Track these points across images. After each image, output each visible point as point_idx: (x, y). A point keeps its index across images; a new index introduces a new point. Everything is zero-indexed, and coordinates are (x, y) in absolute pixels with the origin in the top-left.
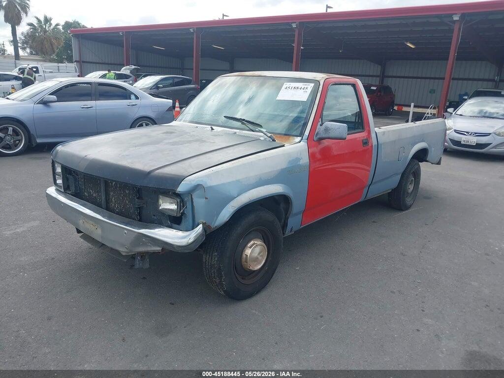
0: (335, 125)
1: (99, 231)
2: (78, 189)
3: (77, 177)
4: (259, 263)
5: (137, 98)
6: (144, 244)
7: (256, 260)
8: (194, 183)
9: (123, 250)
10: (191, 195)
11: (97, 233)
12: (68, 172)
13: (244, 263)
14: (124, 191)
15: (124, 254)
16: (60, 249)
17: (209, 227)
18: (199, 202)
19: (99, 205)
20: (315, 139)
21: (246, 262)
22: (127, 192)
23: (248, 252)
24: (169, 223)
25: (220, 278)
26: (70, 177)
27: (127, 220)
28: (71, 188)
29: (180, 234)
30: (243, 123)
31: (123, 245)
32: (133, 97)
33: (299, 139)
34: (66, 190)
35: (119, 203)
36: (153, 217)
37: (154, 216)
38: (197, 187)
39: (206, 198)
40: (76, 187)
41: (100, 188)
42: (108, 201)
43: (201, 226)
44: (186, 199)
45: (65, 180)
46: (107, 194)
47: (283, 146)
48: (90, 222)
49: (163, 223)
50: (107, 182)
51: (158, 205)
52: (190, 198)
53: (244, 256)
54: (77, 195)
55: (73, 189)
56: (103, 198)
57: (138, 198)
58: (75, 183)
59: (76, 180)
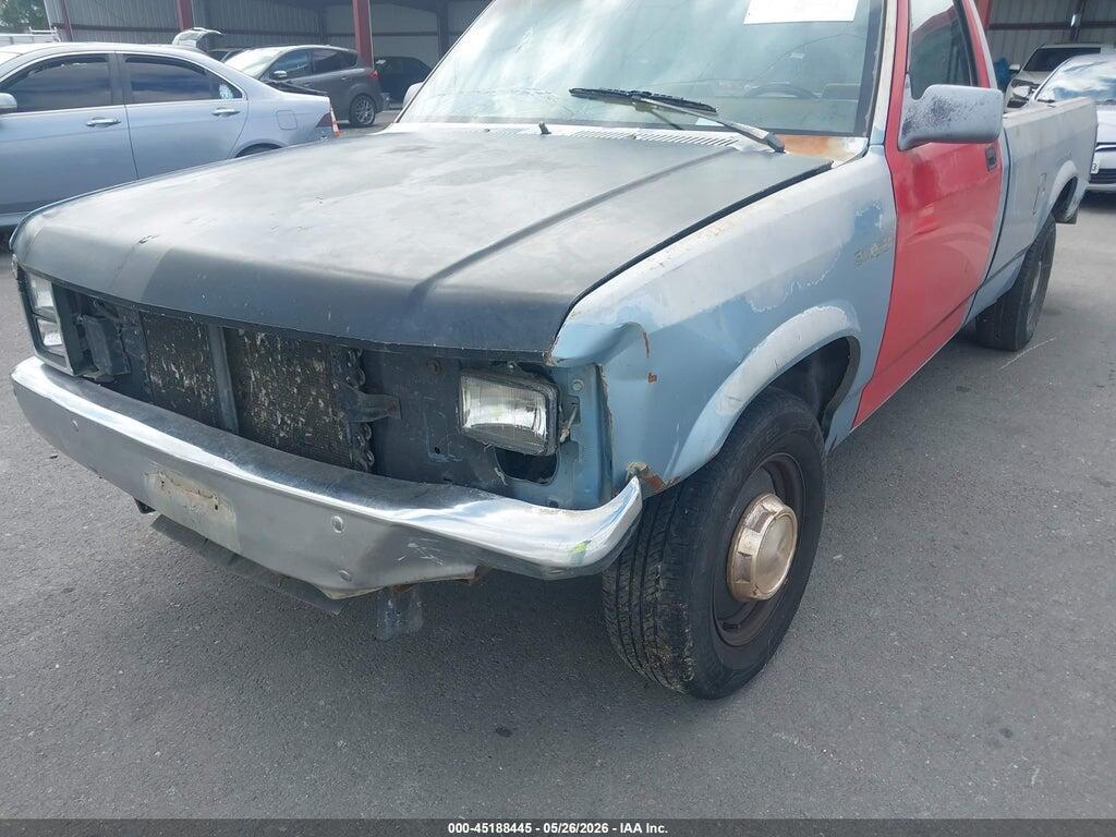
0: (959, 90)
1: (228, 517)
2: (124, 361)
3: (116, 320)
4: (777, 576)
5: (237, 94)
6: (414, 559)
7: (769, 566)
8: (612, 321)
9: (332, 584)
10: (598, 370)
11: (223, 524)
12: (77, 303)
13: (737, 583)
14: (305, 366)
15: (335, 596)
16: (87, 552)
17: (655, 481)
18: (626, 393)
19: (211, 418)
20: (902, 142)
21: (747, 577)
22: (319, 367)
23: (749, 542)
24: (501, 474)
25: (678, 646)
26: (90, 323)
27: (338, 472)
28: (96, 360)
29: (560, 518)
30: (642, 107)
31: (333, 568)
32: (224, 91)
33: (858, 143)
34: (80, 366)
35: (289, 410)
36: (432, 455)
37: (438, 451)
38: (623, 335)
39: (652, 378)
40: (114, 356)
41: (209, 358)
42: (242, 401)
43: (635, 482)
44: (576, 388)
45: (73, 333)
46: (238, 379)
47: (827, 168)
48: (192, 483)
49: (477, 479)
50: (233, 337)
51: (455, 415)
52: (593, 379)
53: (737, 559)
54: (124, 385)
55: (104, 363)
56: (225, 392)
57: (364, 389)
58: (110, 343)
59: (110, 332)
